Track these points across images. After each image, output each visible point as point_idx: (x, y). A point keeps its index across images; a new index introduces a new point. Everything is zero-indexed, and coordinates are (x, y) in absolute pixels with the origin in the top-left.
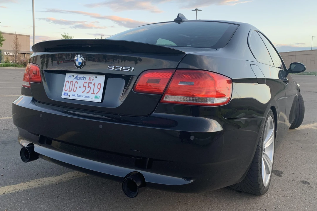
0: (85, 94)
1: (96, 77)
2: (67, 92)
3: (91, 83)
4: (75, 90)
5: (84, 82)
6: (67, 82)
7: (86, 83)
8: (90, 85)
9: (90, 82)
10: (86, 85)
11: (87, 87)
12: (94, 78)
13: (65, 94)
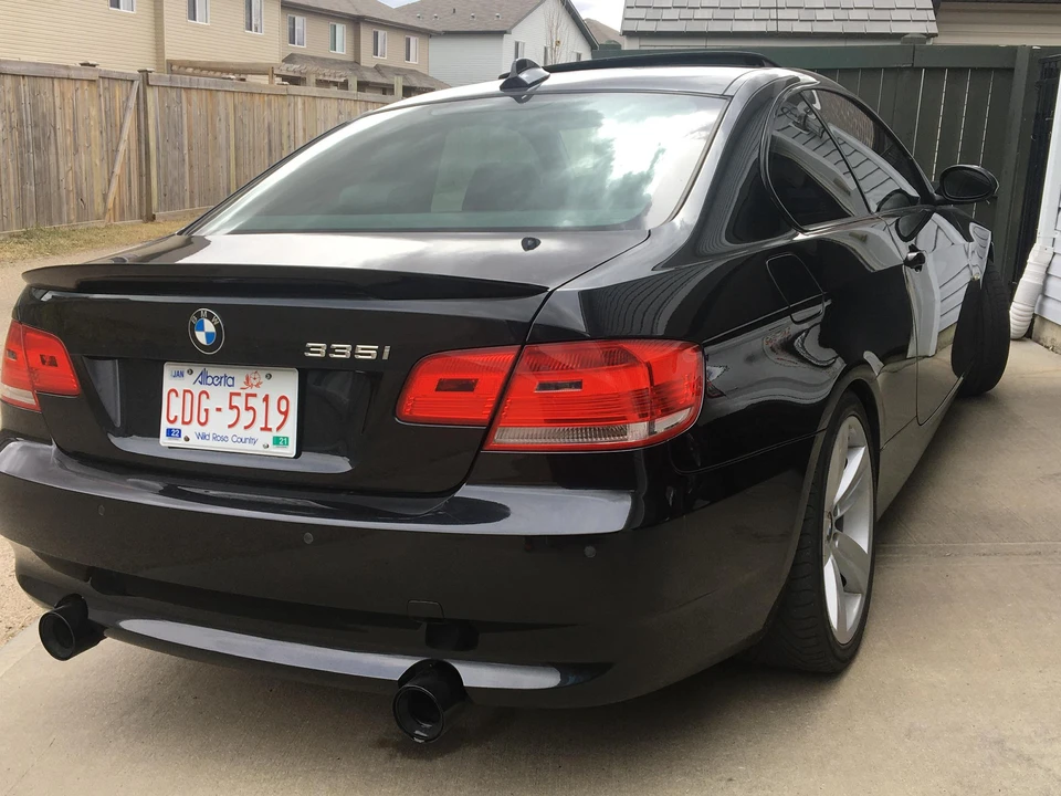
0: (239, 430)
1: (269, 376)
2: (178, 425)
3: (255, 395)
4: (203, 420)
5: (232, 394)
6: (173, 394)
7: (239, 394)
8: (252, 402)
9: (249, 391)
10: (239, 402)
11: (242, 408)
12: (263, 379)
13: (169, 433)
